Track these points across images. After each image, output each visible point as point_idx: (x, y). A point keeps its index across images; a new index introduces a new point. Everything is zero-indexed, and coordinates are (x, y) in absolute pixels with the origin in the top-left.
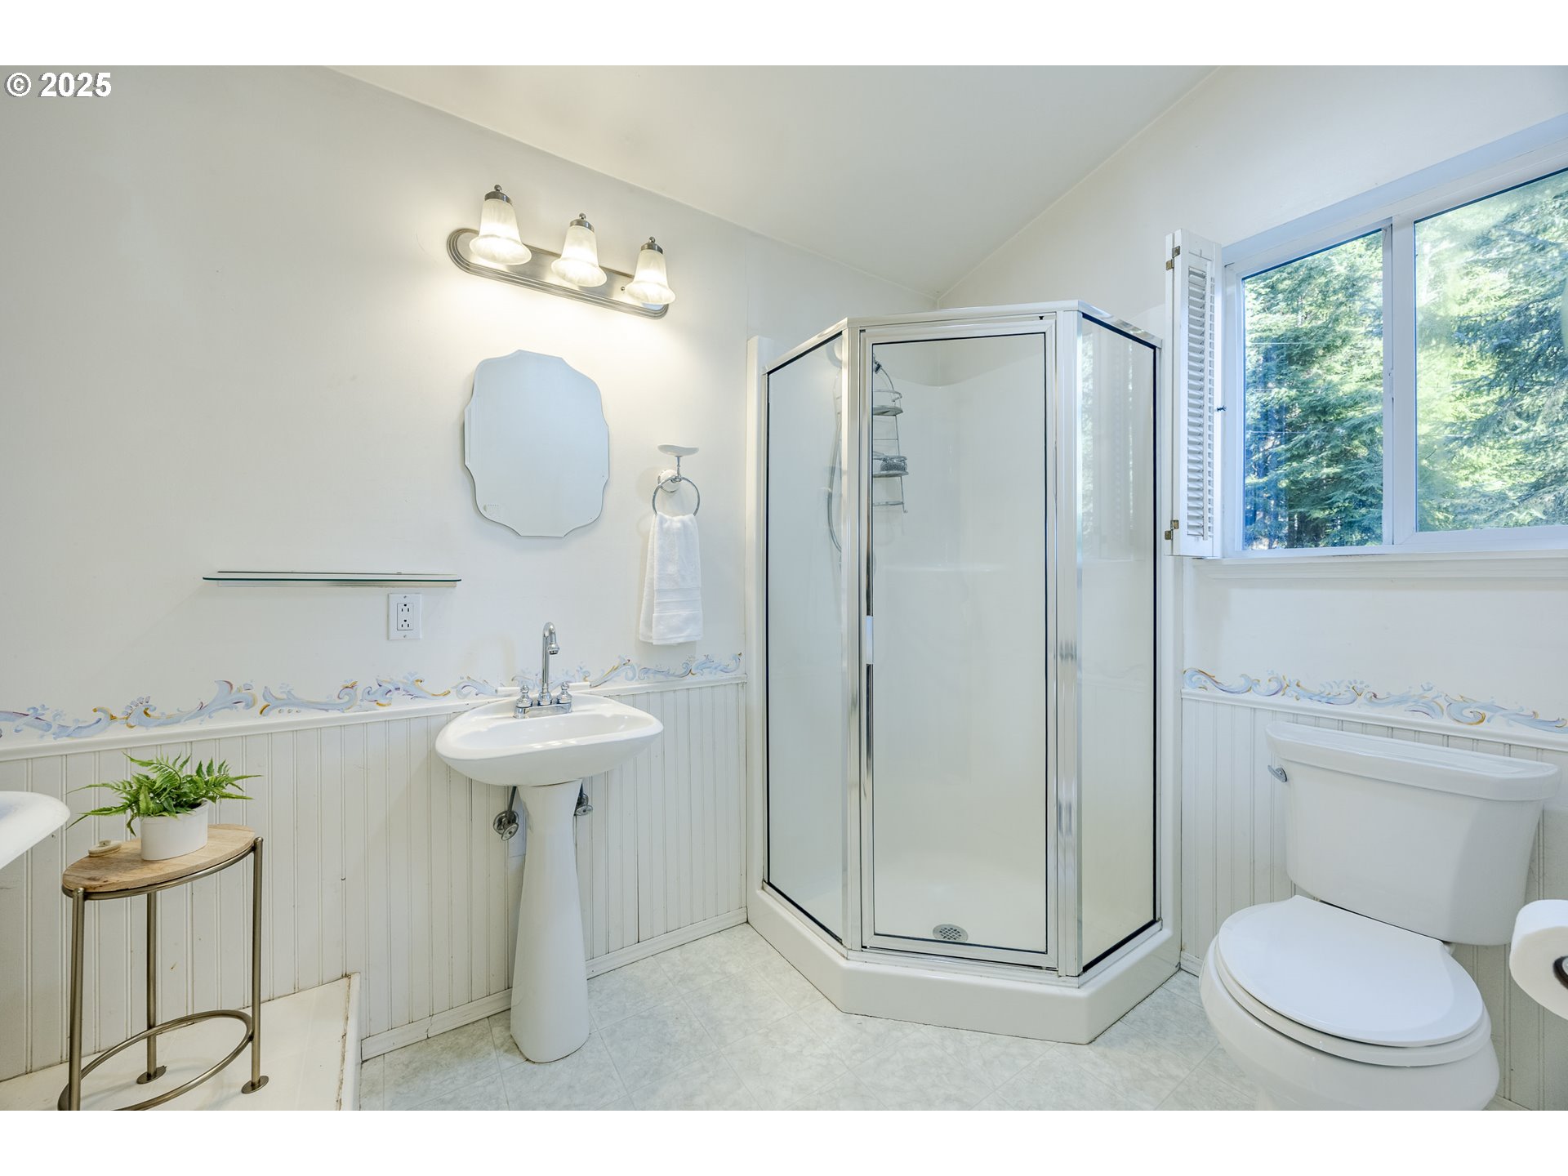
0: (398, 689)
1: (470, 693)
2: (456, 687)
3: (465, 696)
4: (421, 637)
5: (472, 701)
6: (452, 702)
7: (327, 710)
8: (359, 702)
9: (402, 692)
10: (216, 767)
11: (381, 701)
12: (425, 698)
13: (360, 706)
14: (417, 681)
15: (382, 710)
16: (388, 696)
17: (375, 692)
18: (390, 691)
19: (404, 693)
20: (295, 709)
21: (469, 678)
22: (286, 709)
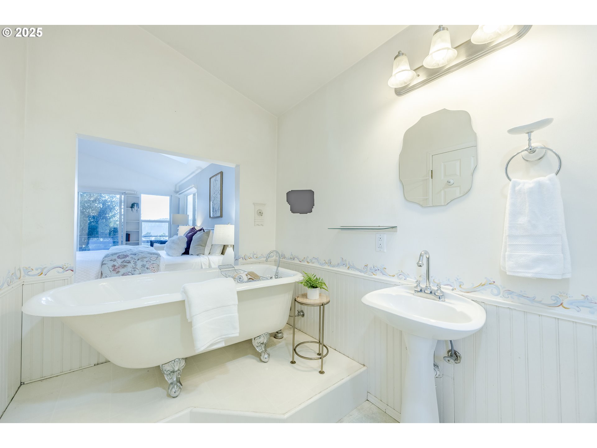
0: (379, 270)
1: (402, 278)
2: (397, 274)
3: (400, 279)
4: (385, 251)
5: (402, 282)
6: (395, 280)
7: (361, 272)
8: (368, 272)
9: (379, 271)
10: (321, 280)
11: (374, 273)
12: (387, 275)
13: (369, 273)
14: (384, 268)
15: (374, 276)
16: (376, 272)
17: (372, 270)
18: (376, 270)
19: (380, 272)
20: (354, 270)
21: (402, 271)
22: (353, 269)
